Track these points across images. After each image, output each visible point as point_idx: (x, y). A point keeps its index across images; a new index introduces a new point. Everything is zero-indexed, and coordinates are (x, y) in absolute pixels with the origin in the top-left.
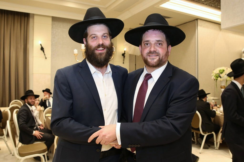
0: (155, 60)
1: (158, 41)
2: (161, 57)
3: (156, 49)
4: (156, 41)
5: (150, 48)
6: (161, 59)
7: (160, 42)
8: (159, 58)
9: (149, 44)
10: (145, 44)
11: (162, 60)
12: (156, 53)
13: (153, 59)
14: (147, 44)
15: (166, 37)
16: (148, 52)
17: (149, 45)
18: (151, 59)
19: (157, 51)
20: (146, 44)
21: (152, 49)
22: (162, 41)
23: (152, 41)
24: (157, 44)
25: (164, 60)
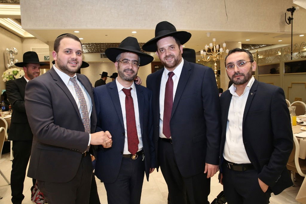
0: (172, 62)
1: (170, 46)
2: (176, 58)
3: (170, 53)
5: (166, 53)
7: (172, 47)
8: (175, 60)
9: (164, 50)
10: (160, 51)
11: (177, 60)
12: (171, 55)
13: (170, 61)
14: (162, 50)
15: (176, 40)
16: (165, 56)
19: (172, 54)
21: (168, 54)
22: (173, 45)
24: (170, 48)
25: (179, 59)
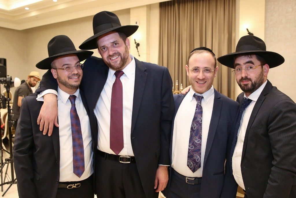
4: (111, 44)
6: (122, 58)
17: (106, 48)
18: (113, 63)
20: (103, 49)
23: (108, 45)
